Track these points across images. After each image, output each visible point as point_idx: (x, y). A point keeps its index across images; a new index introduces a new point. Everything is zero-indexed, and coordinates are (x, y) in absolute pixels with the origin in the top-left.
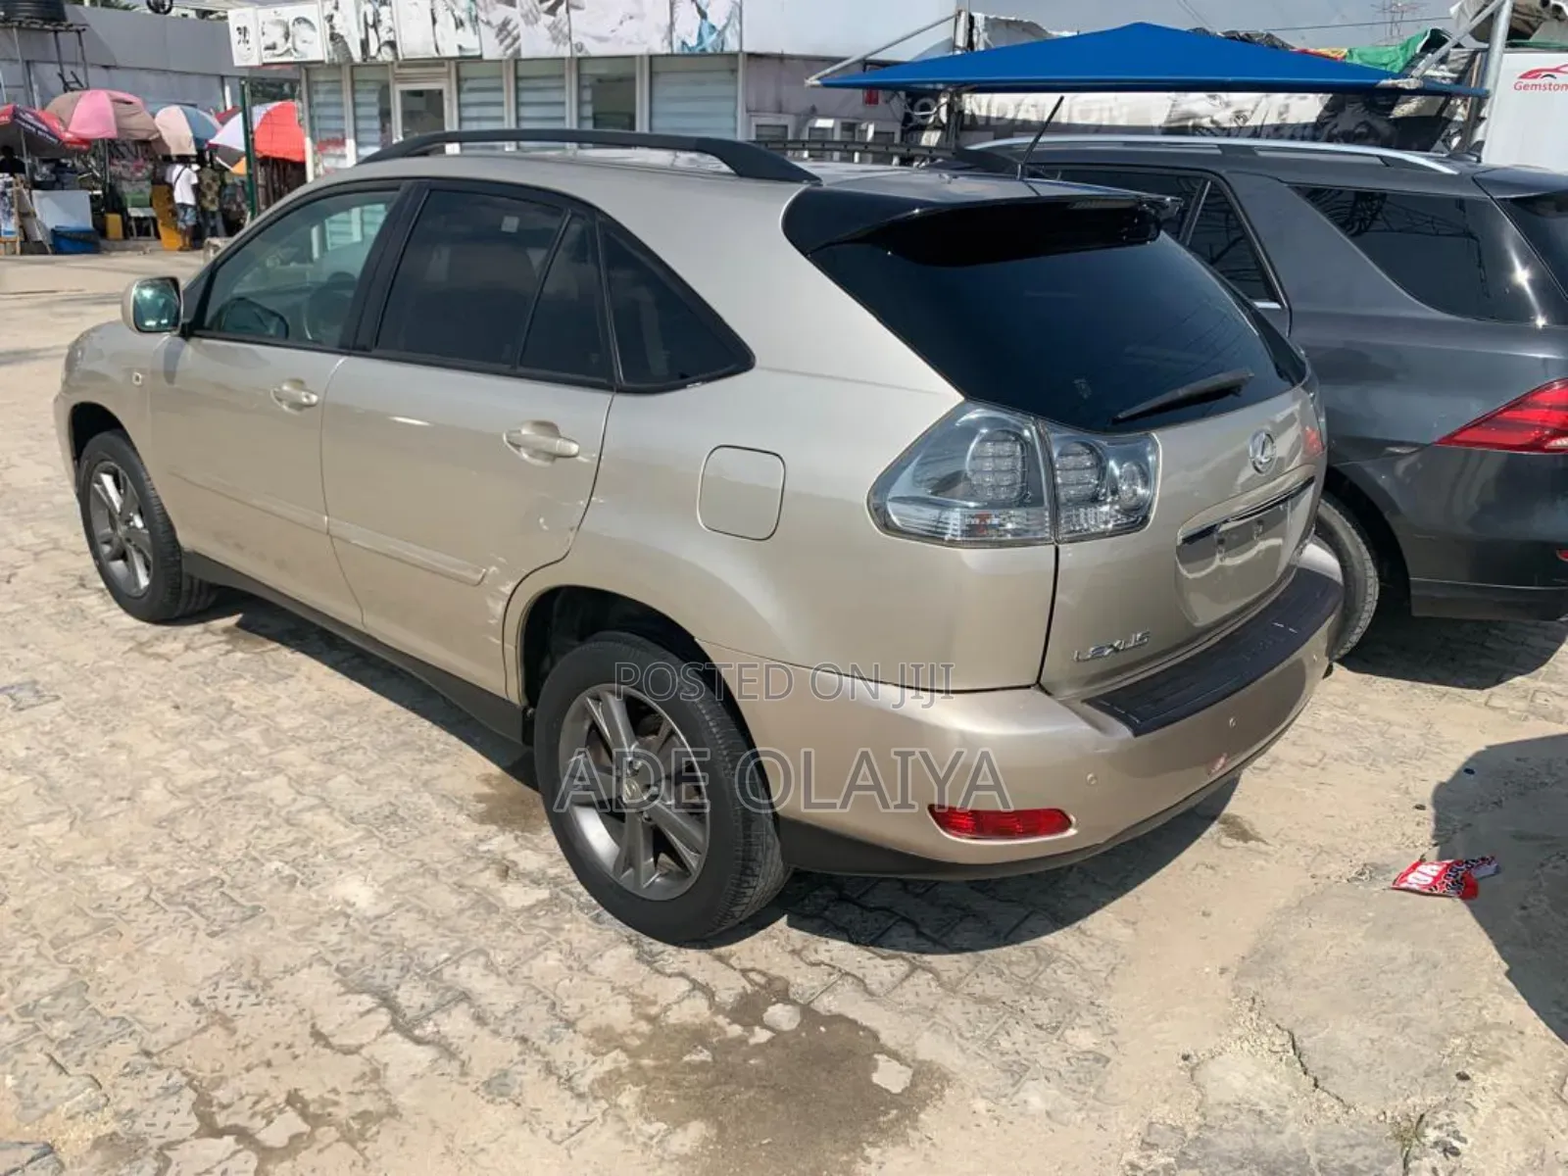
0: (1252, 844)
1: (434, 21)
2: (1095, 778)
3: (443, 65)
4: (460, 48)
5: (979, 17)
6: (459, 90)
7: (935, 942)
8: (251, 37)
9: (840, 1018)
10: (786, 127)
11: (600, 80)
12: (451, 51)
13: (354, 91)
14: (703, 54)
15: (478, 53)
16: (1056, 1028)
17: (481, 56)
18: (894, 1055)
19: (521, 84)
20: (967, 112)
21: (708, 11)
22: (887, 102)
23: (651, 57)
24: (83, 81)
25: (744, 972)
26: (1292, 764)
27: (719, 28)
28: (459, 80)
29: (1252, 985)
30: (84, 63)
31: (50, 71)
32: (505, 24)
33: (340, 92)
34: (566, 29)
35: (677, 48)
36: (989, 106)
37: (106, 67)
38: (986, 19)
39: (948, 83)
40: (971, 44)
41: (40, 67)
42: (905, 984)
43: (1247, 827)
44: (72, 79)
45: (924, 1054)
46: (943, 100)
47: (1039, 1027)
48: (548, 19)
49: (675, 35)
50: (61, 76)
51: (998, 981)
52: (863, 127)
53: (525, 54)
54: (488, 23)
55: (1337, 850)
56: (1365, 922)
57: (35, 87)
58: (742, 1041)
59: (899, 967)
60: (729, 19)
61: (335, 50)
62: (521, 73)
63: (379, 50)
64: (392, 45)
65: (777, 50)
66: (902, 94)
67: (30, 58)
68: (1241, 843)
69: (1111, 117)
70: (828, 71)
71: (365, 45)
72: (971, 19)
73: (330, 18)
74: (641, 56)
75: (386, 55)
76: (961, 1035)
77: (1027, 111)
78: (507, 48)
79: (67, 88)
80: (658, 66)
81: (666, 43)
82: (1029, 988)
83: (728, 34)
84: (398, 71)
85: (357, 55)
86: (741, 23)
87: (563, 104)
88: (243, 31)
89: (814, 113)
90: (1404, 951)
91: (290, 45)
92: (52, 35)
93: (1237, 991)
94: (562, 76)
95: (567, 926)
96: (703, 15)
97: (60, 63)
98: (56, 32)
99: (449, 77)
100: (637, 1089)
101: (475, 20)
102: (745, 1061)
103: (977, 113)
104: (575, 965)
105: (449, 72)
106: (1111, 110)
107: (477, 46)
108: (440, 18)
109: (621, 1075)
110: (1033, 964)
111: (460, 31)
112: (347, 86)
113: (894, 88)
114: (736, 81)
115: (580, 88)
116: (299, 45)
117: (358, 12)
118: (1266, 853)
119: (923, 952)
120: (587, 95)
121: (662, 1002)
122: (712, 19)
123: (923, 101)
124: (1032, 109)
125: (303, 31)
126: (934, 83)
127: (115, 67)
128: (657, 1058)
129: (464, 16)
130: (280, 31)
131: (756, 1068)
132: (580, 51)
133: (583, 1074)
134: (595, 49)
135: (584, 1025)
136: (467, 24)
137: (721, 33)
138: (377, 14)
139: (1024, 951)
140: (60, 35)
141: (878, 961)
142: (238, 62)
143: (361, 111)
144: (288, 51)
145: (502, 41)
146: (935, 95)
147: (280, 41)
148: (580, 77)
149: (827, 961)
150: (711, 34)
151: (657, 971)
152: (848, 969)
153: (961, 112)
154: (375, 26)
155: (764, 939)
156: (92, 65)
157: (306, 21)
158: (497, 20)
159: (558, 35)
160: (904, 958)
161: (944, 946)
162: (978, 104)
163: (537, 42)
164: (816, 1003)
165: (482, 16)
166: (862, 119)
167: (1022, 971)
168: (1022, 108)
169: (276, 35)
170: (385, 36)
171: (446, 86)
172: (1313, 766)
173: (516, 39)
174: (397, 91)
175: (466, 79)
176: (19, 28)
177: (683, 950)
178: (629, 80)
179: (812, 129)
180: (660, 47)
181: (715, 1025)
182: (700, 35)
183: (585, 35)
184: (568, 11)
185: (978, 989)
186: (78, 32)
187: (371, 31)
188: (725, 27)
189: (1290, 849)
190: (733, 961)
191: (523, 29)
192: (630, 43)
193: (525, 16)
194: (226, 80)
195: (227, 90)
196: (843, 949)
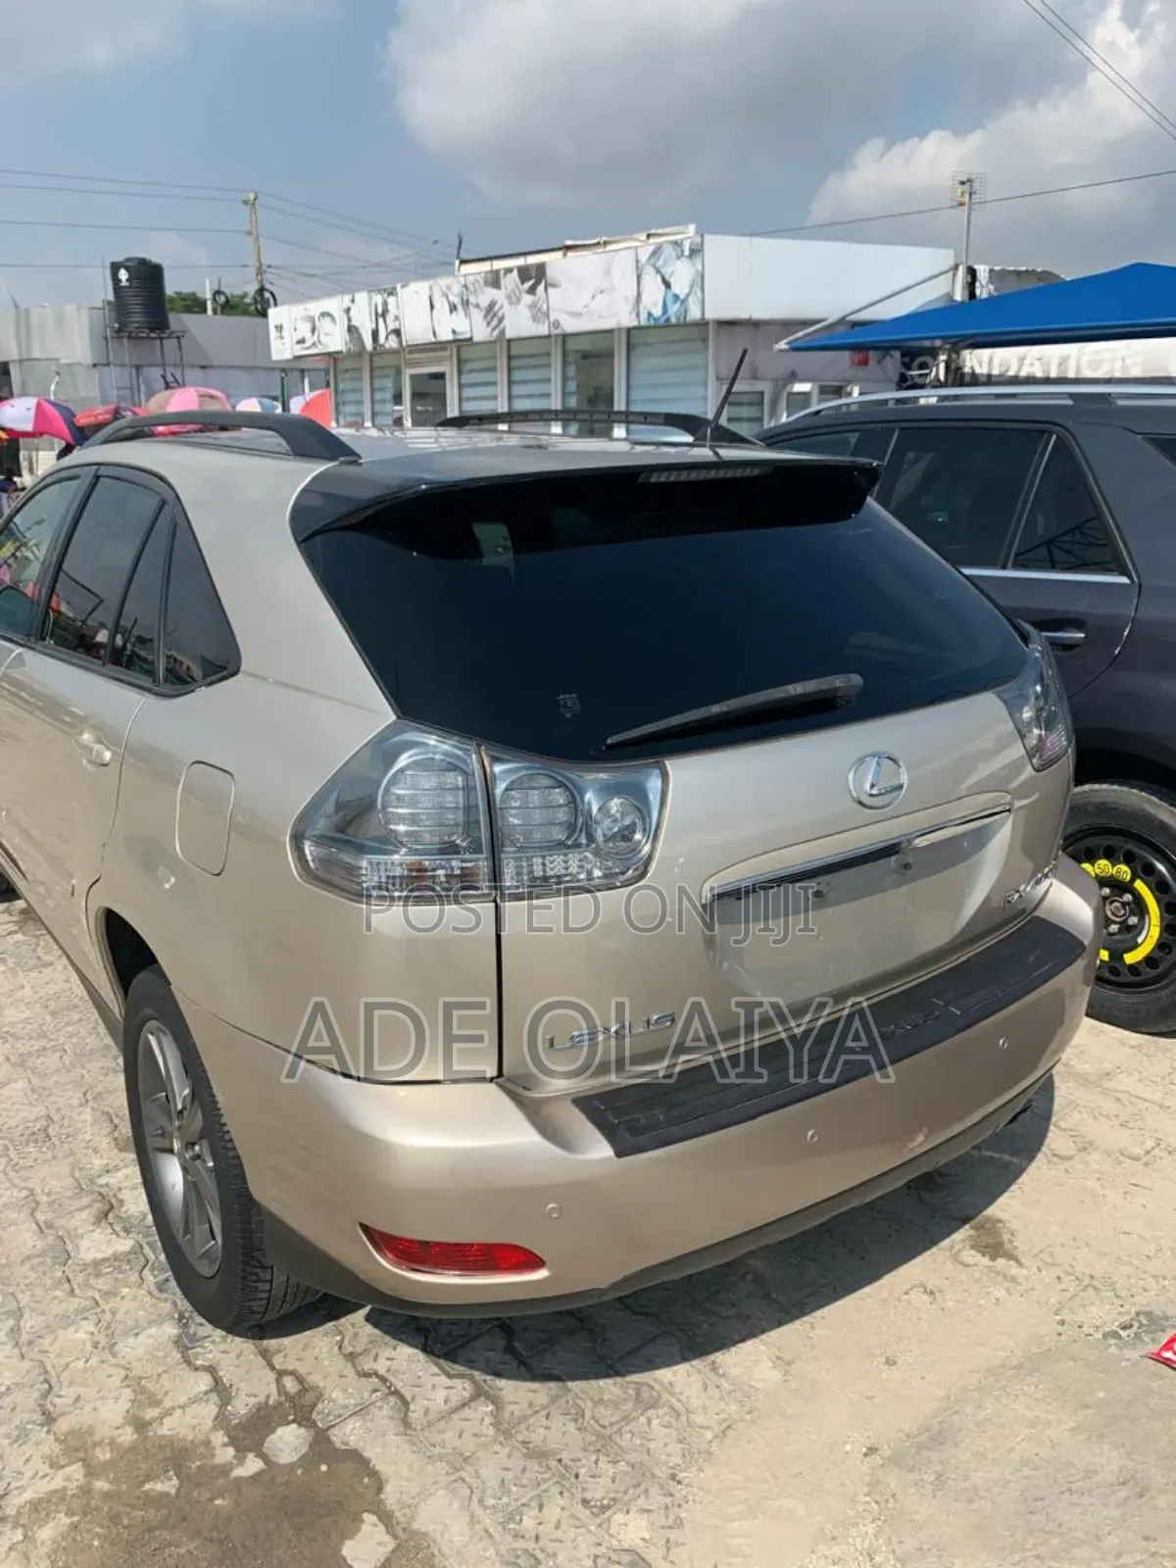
0: (1001, 1262)
1: (432, 307)
2: (560, 1209)
3: (445, 349)
4: (454, 332)
5: (982, 271)
6: (460, 372)
7: (522, 1362)
8: (286, 333)
9: (355, 1457)
10: (762, 393)
11: (586, 356)
12: (445, 335)
13: (372, 378)
14: (667, 325)
15: (468, 336)
16: (604, 1508)
17: (471, 339)
18: (386, 1518)
19: (514, 363)
20: (967, 370)
21: (672, 281)
22: (879, 362)
23: (629, 330)
24: (180, 381)
25: (281, 1374)
26: (1108, 1154)
27: (682, 297)
28: (459, 362)
29: (892, 1480)
30: (181, 365)
31: (155, 373)
32: (492, 305)
33: (360, 379)
34: (545, 307)
35: (643, 321)
36: (990, 361)
37: (203, 367)
38: (991, 271)
39: (945, 338)
40: (972, 295)
41: (146, 370)
42: (455, 1416)
43: (1006, 1237)
44: (172, 379)
45: (423, 1522)
46: (943, 357)
47: (585, 1502)
48: (528, 299)
49: (641, 306)
50: (164, 377)
51: (571, 1427)
52: (849, 389)
53: (509, 334)
54: (477, 306)
55: (1112, 1286)
56: (1087, 1407)
57: (142, 387)
58: (224, 1470)
59: (462, 1389)
60: (691, 287)
61: (351, 341)
62: (513, 352)
63: (387, 338)
64: (397, 332)
65: (743, 315)
66: (897, 354)
67: (138, 363)
68: (986, 1261)
69: (1124, 368)
70: (800, 334)
71: (375, 334)
72: (972, 273)
73: (348, 310)
74: (619, 329)
75: (392, 343)
76: (481, 1502)
77: (1032, 365)
78: (494, 329)
79: (168, 386)
80: (636, 338)
81: (634, 316)
82: (603, 1443)
83: (691, 301)
84: (408, 356)
85: (369, 344)
86: (703, 291)
87: (549, 380)
88: (279, 328)
89: (794, 377)
90: (1109, 1461)
91: (315, 338)
92: (158, 342)
93: (874, 1485)
94: (549, 354)
95: (125, 1291)
96: (667, 285)
97: (164, 366)
98: (161, 339)
99: (451, 360)
100: (68, 1521)
101: (466, 304)
102: (211, 1500)
103: (978, 371)
104: (103, 1341)
105: (451, 355)
106: (1123, 359)
107: (468, 329)
108: (437, 305)
109: (63, 1499)
110: (628, 1406)
111: (454, 313)
112: (366, 374)
113: (885, 348)
114: (706, 348)
115: (565, 364)
116: (323, 339)
117: (370, 304)
118: (1013, 1279)
119: (498, 1374)
120: (571, 371)
121: (167, 1403)
122: (676, 289)
123: (919, 360)
124: (1037, 363)
125: (325, 325)
126: (932, 338)
127: (211, 367)
128: (116, 1481)
129: (456, 301)
130: (308, 326)
131: (219, 1509)
132: (557, 328)
133: (22, 1489)
134: (570, 325)
135: (63, 1425)
136: (459, 307)
137: (684, 302)
138: (385, 304)
139: (624, 1389)
140: (164, 342)
141: (444, 1380)
142: (275, 357)
143: (378, 396)
144: (314, 344)
145: (488, 324)
146: (933, 352)
147: (308, 335)
148: (565, 354)
149: (382, 1372)
150: (675, 302)
151: (188, 1362)
152: (399, 1385)
153: (959, 369)
154: (384, 315)
155: (326, 1334)
156: (192, 366)
157: (329, 315)
158: (484, 303)
159: (539, 314)
160: (471, 1378)
161: (529, 1368)
162: (977, 361)
163: (519, 323)
164: (335, 1430)
165: (472, 299)
166: (850, 382)
167: (607, 1415)
168: (1027, 362)
169: (304, 330)
170: (392, 326)
171: (448, 368)
172: (1137, 1159)
173: (501, 320)
174: (408, 373)
175: (466, 361)
176: (129, 337)
177: (230, 1338)
178: (607, 356)
179: (791, 394)
180: (628, 320)
181: (207, 1443)
182: (665, 305)
183: (562, 311)
184: (546, 289)
185: (537, 1437)
186: (178, 338)
187: (381, 320)
188: (688, 296)
189: (1048, 1276)
190: (277, 1361)
191: (506, 309)
192: (600, 316)
193: (509, 298)
194: (306, 373)
195: (306, 381)
196: (410, 1359)
